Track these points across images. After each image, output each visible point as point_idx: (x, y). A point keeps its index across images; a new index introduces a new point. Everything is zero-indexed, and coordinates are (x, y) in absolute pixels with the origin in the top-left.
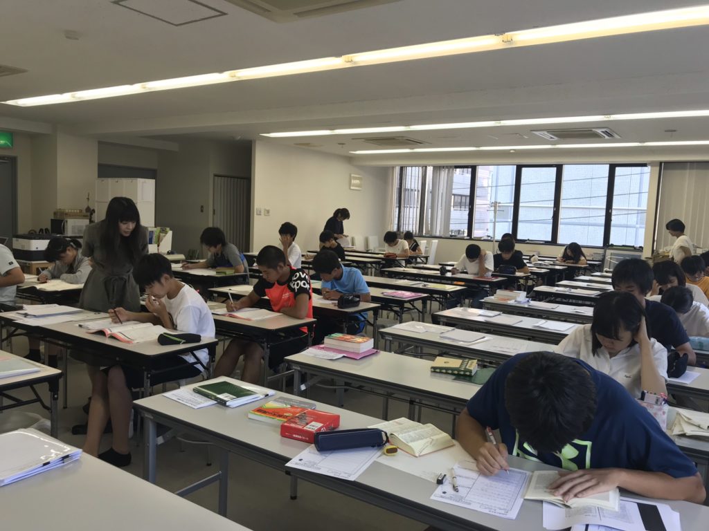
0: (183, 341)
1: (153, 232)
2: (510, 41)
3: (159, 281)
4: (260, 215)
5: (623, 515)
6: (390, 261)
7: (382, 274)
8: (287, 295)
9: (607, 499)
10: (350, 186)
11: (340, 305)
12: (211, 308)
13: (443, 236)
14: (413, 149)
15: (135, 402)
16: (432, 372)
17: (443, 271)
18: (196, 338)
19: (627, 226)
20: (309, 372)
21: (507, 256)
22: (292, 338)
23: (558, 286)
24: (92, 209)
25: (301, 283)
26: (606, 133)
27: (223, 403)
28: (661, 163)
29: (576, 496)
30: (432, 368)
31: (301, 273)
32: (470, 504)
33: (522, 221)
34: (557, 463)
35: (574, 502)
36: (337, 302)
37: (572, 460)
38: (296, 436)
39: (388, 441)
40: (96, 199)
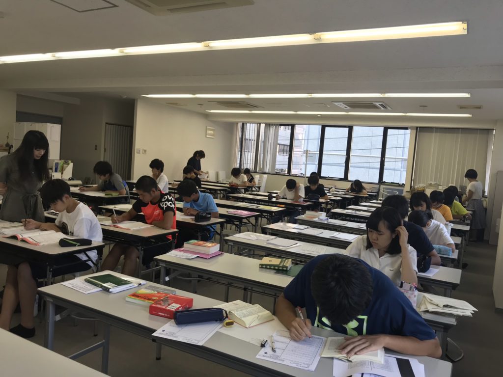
0: (78, 244)
1: (58, 163)
2: (319, 39)
3: (61, 200)
4: (139, 153)
5: (387, 366)
6: (234, 189)
7: (228, 198)
8: (157, 212)
9: (376, 355)
10: (206, 135)
11: (196, 220)
12: (100, 220)
13: (271, 173)
14: (251, 111)
15: (39, 289)
16: (260, 267)
17: (270, 197)
18: (88, 242)
19: (395, 170)
20: (171, 268)
21: (314, 188)
22: (160, 243)
23: (348, 209)
24: (10, 145)
25: (168, 204)
26: (382, 105)
27: (107, 290)
28: (417, 128)
29: (355, 354)
30: (260, 265)
31: (168, 196)
32: (283, 361)
33: (325, 164)
34: (344, 331)
35: (354, 358)
36: (194, 217)
37: (354, 329)
38: (161, 314)
39: (227, 317)
40: (14, 138)
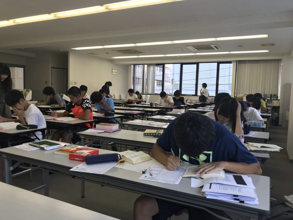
0: (29, 128)
1: (23, 91)
3: (19, 102)
4: (72, 84)
5: (227, 179)
6: (130, 102)
8: (81, 110)
9: (220, 173)
10: (112, 73)
11: (105, 115)
13: (152, 94)
14: (138, 56)
16: (144, 135)
17: (151, 104)
18: (36, 127)
21: (177, 98)
25: (87, 105)
26: (215, 47)
27: (43, 149)
28: (237, 61)
29: (206, 173)
30: (144, 133)
31: (87, 100)
32: (157, 180)
34: (197, 163)
37: (204, 161)
38: (77, 159)
39: (121, 159)
